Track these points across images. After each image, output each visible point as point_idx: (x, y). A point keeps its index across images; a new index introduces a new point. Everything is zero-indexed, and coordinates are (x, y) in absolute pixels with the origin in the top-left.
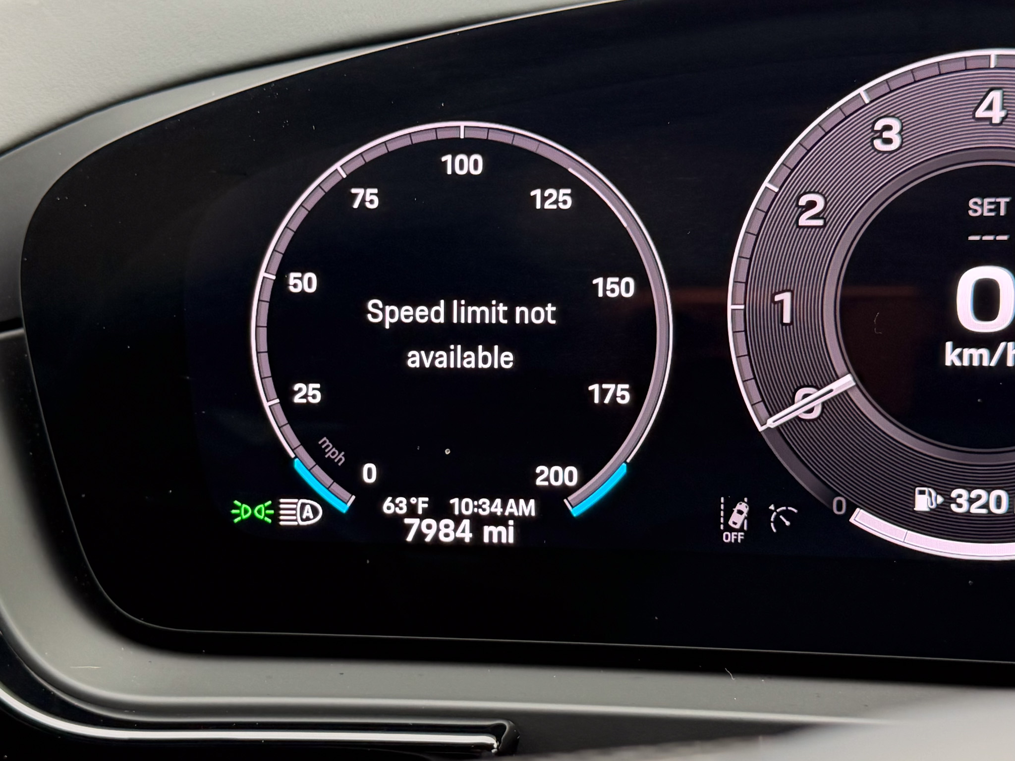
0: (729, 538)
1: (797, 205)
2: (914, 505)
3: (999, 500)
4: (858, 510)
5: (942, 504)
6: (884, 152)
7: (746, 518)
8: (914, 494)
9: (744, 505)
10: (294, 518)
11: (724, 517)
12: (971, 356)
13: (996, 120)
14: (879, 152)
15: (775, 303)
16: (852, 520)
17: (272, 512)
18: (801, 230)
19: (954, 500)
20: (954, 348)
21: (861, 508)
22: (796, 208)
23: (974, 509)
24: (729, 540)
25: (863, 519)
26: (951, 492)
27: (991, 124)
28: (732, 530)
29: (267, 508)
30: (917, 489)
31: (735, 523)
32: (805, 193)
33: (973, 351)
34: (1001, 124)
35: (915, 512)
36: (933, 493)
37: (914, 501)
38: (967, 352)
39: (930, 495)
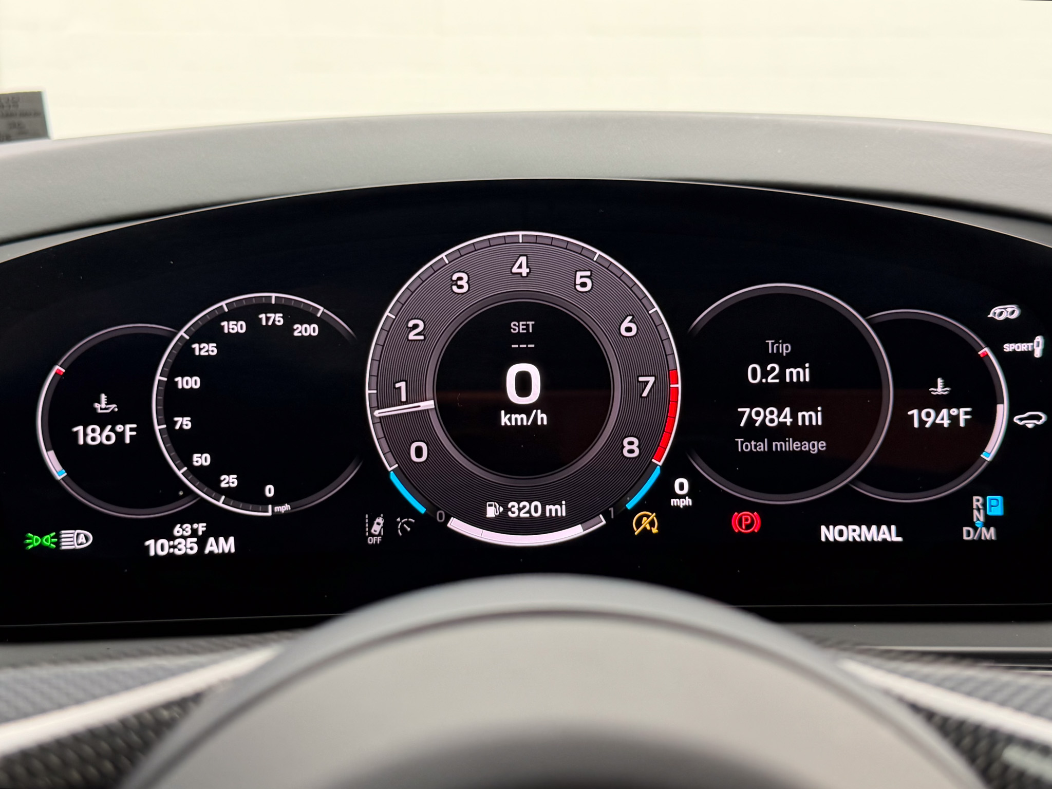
0: (372, 541)
1: (407, 327)
2: (486, 514)
3: (536, 507)
4: (452, 518)
5: (502, 512)
6: (459, 294)
7: (382, 527)
8: (486, 506)
9: (381, 519)
10: (72, 543)
11: (368, 527)
12: (516, 419)
13: (524, 274)
14: (456, 293)
15: (396, 389)
16: (449, 525)
17: (56, 540)
18: (411, 342)
19: (510, 509)
20: (505, 415)
21: (454, 517)
22: (407, 329)
23: (522, 515)
24: (372, 542)
25: (455, 524)
26: (508, 504)
27: (522, 276)
28: (373, 536)
29: (52, 538)
30: (488, 503)
31: (375, 531)
32: (412, 319)
33: (517, 416)
34: (527, 276)
35: (486, 518)
36: (498, 506)
37: (486, 510)
38: (514, 416)
39: (495, 506)
